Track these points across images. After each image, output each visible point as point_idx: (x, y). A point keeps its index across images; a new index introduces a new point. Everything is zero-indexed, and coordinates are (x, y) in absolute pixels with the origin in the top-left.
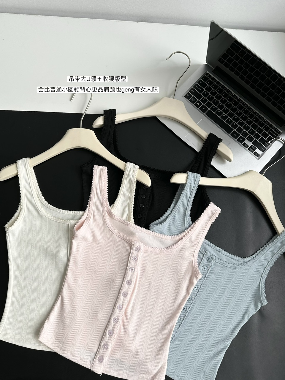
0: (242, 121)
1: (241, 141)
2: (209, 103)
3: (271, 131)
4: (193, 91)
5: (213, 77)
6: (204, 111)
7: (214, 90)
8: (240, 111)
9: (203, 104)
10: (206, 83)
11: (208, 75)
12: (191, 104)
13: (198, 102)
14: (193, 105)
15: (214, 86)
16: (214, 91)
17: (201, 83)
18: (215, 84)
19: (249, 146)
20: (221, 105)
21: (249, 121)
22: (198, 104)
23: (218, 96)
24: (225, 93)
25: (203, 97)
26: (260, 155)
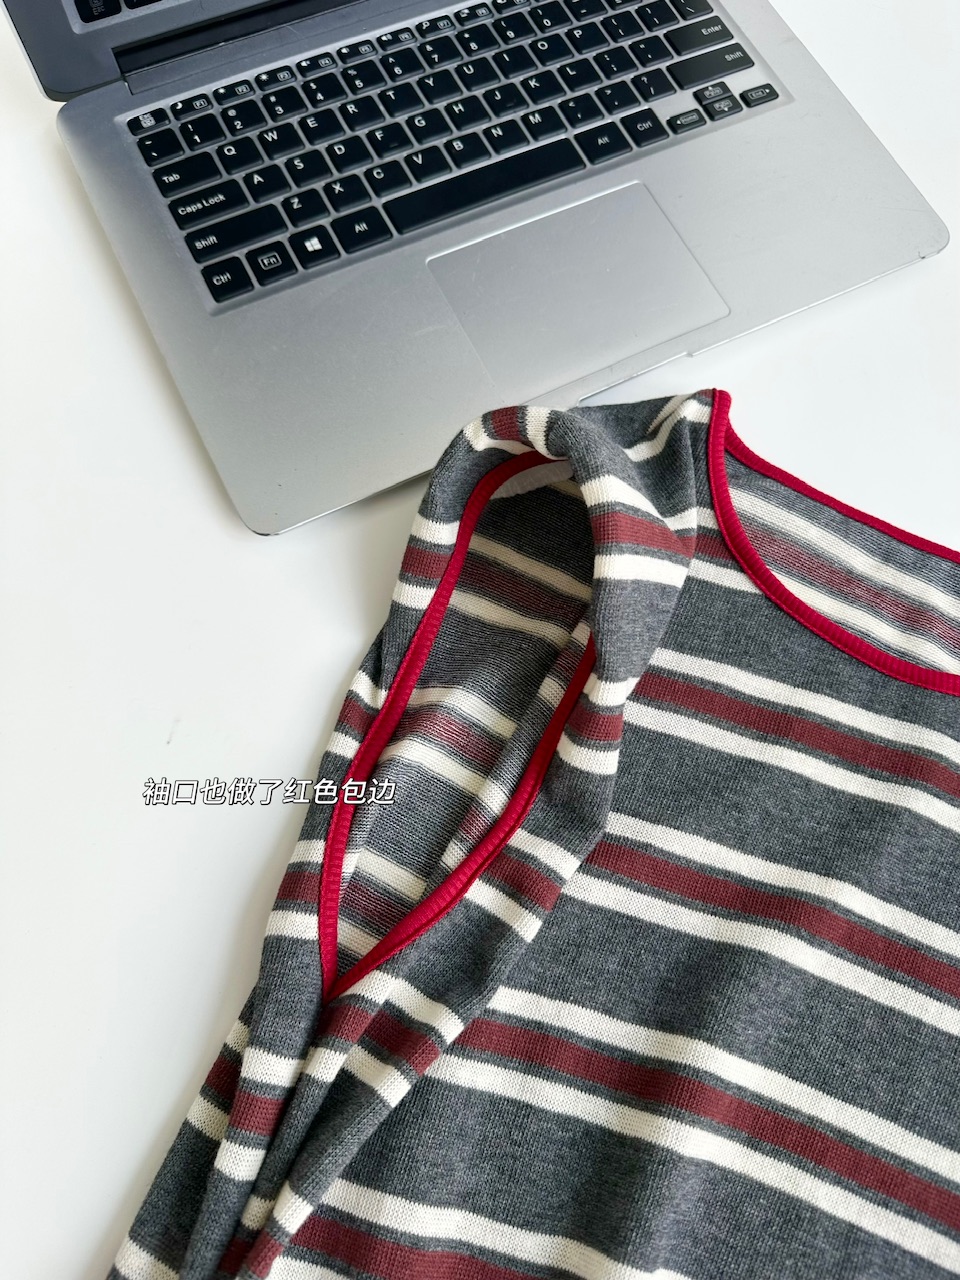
0: (531, 78)
1: (647, 131)
2: (338, 188)
4: (212, 239)
5: (176, 104)
7: (266, 132)
8: (466, 64)
9: (325, 222)
10: (188, 153)
11: (148, 122)
12: (292, 285)
13: (298, 241)
14: (305, 279)
15: (235, 118)
16: (271, 130)
17: (175, 177)
18: (224, 113)
19: (695, 105)
20: (379, 135)
21: (543, 46)
22: (314, 244)
23: (311, 123)
24: (313, 86)
25: (277, 200)
26: (765, 83)
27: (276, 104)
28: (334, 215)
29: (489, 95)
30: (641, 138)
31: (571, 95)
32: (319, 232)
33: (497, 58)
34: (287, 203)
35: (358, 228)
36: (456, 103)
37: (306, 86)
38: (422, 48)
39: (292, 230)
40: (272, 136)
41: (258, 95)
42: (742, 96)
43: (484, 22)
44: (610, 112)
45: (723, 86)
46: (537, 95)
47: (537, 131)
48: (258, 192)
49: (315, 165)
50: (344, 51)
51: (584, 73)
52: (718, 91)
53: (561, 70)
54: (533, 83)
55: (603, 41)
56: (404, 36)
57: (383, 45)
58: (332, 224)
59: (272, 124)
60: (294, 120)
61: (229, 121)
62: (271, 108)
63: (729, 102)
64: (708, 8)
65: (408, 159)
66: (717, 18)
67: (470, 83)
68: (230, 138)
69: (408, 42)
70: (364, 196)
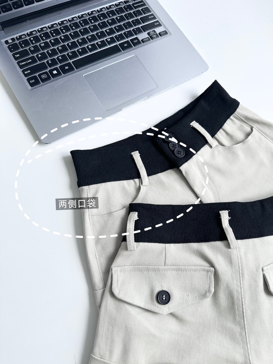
2: (60, 58)
3: (135, 5)
4: (29, 71)
5: (17, 37)
6: (71, 69)
8: (91, 26)
10: (21, 49)
11: (10, 41)
12: (50, 82)
13: (51, 71)
14: (53, 81)
15: (33, 40)
17: (18, 55)
18: (30, 39)
20: (70, 44)
21: (110, 21)
22: (55, 72)
24: (52, 32)
25: (45, 61)
26: (164, 30)
27: (43, 36)
28: (60, 65)
29: (97, 34)
30: (135, 44)
31: (117, 34)
32: (56, 69)
33: (99, 24)
34: (48, 62)
35: (66, 68)
36: (89, 36)
37: (50, 32)
39: (49, 69)
40: (43, 45)
41: (38, 34)
42: (159, 34)
43: (95, 15)
44: (127, 38)
45: (154, 31)
46: (109, 34)
47: (109, 43)
48: (40, 59)
50: (60, 23)
51: (120, 28)
53: (115, 27)
54: (108, 31)
55: (125, 20)
57: (70, 21)
58: (59, 67)
59: (42, 42)
60: (48, 40)
61: (31, 41)
62: (42, 37)
63: (156, 35)
64: (150, 11)
65: (78, 50)
66: (152, 14)
67: (92, 31)
68: (32, 45)
69: (76, 20)
70: (67, 60)
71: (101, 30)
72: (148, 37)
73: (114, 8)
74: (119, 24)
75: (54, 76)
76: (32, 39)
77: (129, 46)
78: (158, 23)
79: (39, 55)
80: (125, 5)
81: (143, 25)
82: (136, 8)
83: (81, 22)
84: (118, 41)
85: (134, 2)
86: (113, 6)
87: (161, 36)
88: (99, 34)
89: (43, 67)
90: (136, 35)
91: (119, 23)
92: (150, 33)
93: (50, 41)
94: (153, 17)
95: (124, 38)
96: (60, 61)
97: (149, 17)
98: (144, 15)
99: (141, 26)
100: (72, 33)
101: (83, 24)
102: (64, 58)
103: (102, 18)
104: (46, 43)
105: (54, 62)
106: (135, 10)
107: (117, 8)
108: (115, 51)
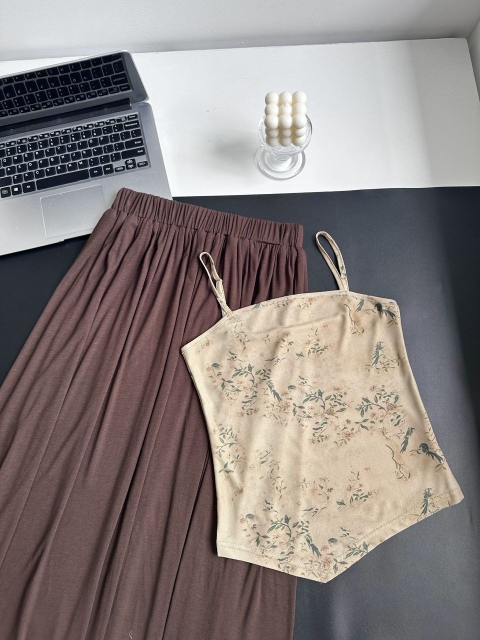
1: (110, 171)
2: (27, 175)
3: (126, 125)
7: (15, 156)
8: (69, 145)
9: (21, 184)
12: (8, 199)
13: (13, 187)
14: (12, 198)
18: (7, 150)
19: (125, 165)
20: (41, 162)
21: (91, 142)
22: (16, 189)
23: (26, 156)
24: (30, 145)
25: (12, 176)
26: (146, 161)
27: (20, 149)
28: (24, 182)
29: (72, 154)
30: (107, 172)
31: (93, 157)
32: (19, 187)
33: (79, 143)
34: (14, 177)
35: (28, 187)
36: (62, 156)
37: (28, 145)
38: (60, 137)
39: (13, 185)
40: (16, 158)
41: (17, 145)
42: (138, 163)
43: (79, 132)
44: (102, 163)
45: (134, 160)
46: (85, 156)
47: (81, 166)
48: (9, 173)
49: (24, 168)
50: (41, 136)
51: (99, 151)
52: (132, 162)
53: (93, 150)
54: (84, 152)
55: (107, 142)
56: (57, 133)
57: (52, 135)
58: (23, 184)
59: (17, 154)
60: (23, 154)
61: (7, 152)
62: (18, 149)
63: (132, 166)
64: (140, 135)
65: (46, 170)
66: (141, 138)
67: (69, 150)
68: (6, 157)
69: (58, 135)
70: (32, 178)
71: (78, 150)
72: (123, 167)
73: (103, 125)
74: (100, 146)
75: (15, 193)
76: (9, 150)
77: (100, 174)
78: (142, 151)
79: (9, 169)
80: (117, 123)
81: (125, 150)
82: (126, 128)
83: (62, 138)
84: (91, 166)
85: (128, 121)
86: (102, 124)
87: (139, 166)
88: (74, 155)
89: (8, 181)
90: (113, 161)
91: (101, 144)
92: (128, 162)
93: (24, 155)
94: (139, 142)
95: (98, 164)
96: (26, 179)
97: (135, 143)
98: (132, 139)
99: (121, 151)
100: (48, 150)
101: (63, 141)
102: (30, 176)
103: (84, 136)
104: (20, 157)
105: (19, 179)
106: (125, 131)
107: (106, 126)
108: (83, 176)
